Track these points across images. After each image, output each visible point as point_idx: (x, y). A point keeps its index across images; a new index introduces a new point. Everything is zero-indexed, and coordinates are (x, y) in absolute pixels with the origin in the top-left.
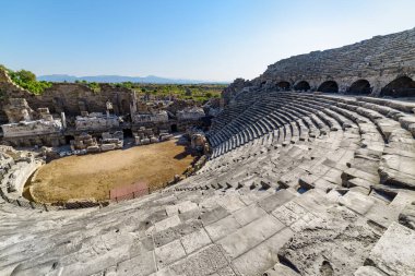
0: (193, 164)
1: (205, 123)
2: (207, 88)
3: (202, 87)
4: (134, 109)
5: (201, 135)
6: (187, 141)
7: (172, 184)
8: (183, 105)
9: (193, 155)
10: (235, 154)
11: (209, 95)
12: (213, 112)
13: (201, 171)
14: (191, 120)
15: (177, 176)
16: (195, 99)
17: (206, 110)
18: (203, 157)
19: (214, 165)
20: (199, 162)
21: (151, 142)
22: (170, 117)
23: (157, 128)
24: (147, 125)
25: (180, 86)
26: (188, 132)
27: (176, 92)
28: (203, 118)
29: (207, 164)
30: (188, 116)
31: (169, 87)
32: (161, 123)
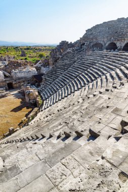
0: (26, 116)
1: (37, 80)
2: (40, 50)
3: (35, 49)
5: (34, 91)
6: (22, 95)
7: (7, 136)
8: (18, 65)
10: (60, 105)
11: (41, 56)
12: (44, 70)
13: (32, 122)
14: (25, 78)
15: (11, 128)
16: (29, 60)
17: (38, 69)
18: (36, 109)
19: (44, 116)
20: (32, 114)
22: (5, 76)
26: (23, 88)
27: (13, 54)
28: (35, 76)
29: (39, 115)
30: (22, 75)
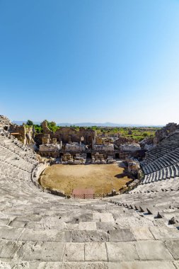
0: (127, 184)
1: (140, 155)
2: (145, 130)
3: (140, 129)
4: (94, 141)
5: (136, 164)
6: (125, 165)
7: (110, 196)
8: (125, 141)
9: (129, 177)
11: (145, 135)
12: (148, 147)
13: (133, 191)
14: (130, 151)
15: (114, 190)
16: (134, 137)
17: (141, 145)
18: (137, 181)
19: (144, 190)
20: (132, 184)
21: (101, 163)
22: (115, 148)
23: (106, 155)
24: (101, 152)
25: (125, 129)
26: (127, 159)
27: (122, 132)
28: (138, 151)
29: (139, 187)
30: (128, 149)
31: (118, 129)
32: (109, 151)
